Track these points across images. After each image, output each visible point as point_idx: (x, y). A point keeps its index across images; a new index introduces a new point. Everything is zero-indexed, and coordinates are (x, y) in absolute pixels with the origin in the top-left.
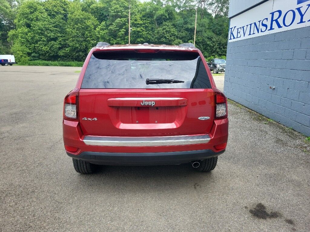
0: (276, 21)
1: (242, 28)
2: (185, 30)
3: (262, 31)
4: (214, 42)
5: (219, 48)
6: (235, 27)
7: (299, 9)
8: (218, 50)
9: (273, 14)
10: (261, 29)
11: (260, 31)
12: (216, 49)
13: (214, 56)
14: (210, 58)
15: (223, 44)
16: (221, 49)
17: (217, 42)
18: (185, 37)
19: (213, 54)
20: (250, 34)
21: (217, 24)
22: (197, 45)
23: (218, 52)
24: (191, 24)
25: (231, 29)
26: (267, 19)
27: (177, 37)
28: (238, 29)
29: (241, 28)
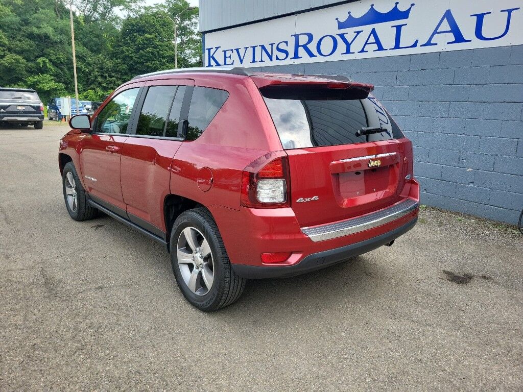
0: (305, 47)
1: (235, 52)
2: (27, 37)
3: (277, 59)
4: (89, 64)
5: (102, 76)
6: (217, 48)
7: (342, 36)
8: (100, 79)
9: (297, 37)
10: (277, 56)
11: (274, 58)
12: (96, 77)
13: (94, 89)
14: (88, 93)
15: (108, 70)
16: (106, 78)
17: (97, 65)
18: (29, 51)
19: (92, 86)
20: (254, 61)
21: (90, 32)
22: (57, 67)
23: (100, 83)
24: (39, 27)
25: (209, 50)
26: (286, 43)
27: (10, 50)
28: (225, 52)
29: (232, 50)
